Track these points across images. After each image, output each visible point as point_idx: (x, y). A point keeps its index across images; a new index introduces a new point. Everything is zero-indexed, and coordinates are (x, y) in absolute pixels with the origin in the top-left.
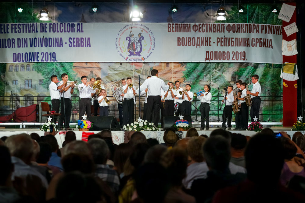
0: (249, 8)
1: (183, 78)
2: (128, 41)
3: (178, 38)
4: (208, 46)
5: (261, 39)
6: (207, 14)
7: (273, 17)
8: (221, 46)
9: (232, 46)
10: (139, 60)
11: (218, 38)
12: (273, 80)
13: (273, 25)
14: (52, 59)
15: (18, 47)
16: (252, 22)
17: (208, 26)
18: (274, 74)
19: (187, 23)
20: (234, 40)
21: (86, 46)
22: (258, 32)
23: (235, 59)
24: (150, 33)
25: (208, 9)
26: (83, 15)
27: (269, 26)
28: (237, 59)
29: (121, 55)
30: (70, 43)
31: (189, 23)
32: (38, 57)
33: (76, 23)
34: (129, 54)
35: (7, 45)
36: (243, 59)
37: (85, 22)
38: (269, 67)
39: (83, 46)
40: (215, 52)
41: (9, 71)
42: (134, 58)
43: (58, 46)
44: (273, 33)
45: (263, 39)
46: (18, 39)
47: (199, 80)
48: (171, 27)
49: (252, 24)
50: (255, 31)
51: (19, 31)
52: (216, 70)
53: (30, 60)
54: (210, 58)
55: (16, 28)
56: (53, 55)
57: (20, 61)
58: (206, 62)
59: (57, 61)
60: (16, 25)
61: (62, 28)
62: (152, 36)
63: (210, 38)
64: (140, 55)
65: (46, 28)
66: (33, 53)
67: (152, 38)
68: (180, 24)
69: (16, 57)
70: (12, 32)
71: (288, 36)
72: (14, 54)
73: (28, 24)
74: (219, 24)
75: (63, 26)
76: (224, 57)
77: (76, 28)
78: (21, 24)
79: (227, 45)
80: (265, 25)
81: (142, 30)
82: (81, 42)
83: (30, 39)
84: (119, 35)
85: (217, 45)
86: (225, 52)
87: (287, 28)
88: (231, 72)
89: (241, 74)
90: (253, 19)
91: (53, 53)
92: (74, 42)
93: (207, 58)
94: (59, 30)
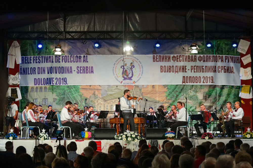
0: (215, 43)
1: (165, 97)
2: (123, 68)
3: (161, 66)
4: (184, 72)
5: (225, 67)
6: (183, 48)
7: (234, 50)
8: (195, 72)
9: (202, 72)
10: (131, 83)
11: (192, 66)
12: (235, 98)
13: (234, 56)
14: (64, 82)
15: (38, 73)
16: (218, 54)
17: (184, 57)
18: (236, 93)
19: (168, 55)
20: (204, 68)
21: (90, 73)
22: (222, 61)
23: (205, 83)
24: (139, 63)
25: (183, 44)
26: (88, 49)
27: (231, 57)
28: (207, 82)
29: (117, 80)
30: (77, 71)
31: (169, 55)
32: (53, 81)
33: (82, 56)
34: (123, 79)
35: (29, 73)
36: (211, 82)
37: (90, 55)
38: (232, 88)
39: (88, 73)
40: (190, 77)
41: (31, 92)
42: (127, 82)
43: (69, 73)
44: (234, 62)
45: (226, 67)
46: (38, 68)
47: (178, 99)
48: (156, 58)
49: (218, 55)
50: (220, 60)
51: (39, 62)
52: (191, 91)
53: (47, 84)
54: (185, 81)
55: (37, 60)
56: (65, 80)
57: (40, 84)
58: (183, 84)
59: (68, 84)
60: (36, 57)
61: (72, 59)
62: (140, 65)
63: (186, 66)
64: (132, 80)
65: (60, 59)
66: (49, 78)
67: (141, 66)
68: (162, 56)
69: (37, 81)
70: (34, 63)
71: (244, 65)
72: (35, 79)
73: (46, 56)
74: (192, 56)
75: (72, 58)
76: (197, 80)
77: (82, 59)
78: (40, 56)
79: (199, 71)
80: (228, 56)
81: (133, 60)
82: (86, 70)
83: (47, 67)
84: (115, 65)
85: (191, 72)
86: (197, 77)
87: (244, 59)
88: (202, 92)
89: (210, 94)
90: (218, 52)
91: (65, 78)
92: (81, 70)
93: (184, 81)
94: (69, 61)
